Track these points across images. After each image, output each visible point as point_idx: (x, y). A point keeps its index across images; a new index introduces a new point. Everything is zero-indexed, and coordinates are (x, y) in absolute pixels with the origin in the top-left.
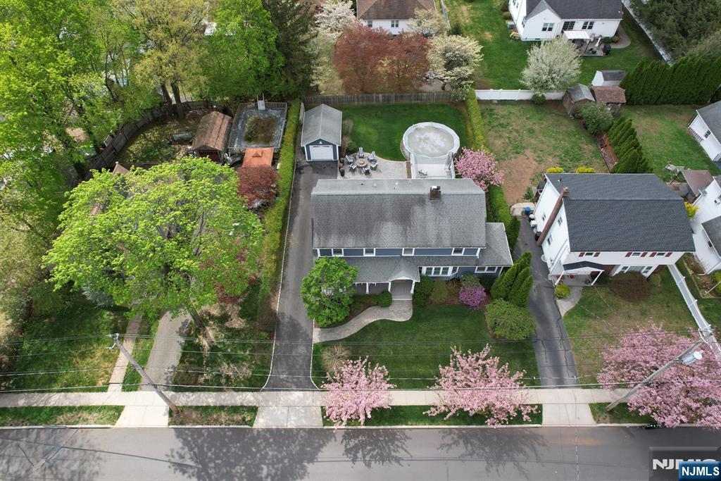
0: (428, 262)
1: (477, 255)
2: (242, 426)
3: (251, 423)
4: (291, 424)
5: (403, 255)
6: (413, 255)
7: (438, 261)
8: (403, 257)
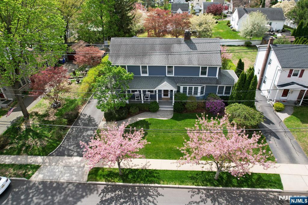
0: (184, 81)
1: (217, 76)
2: (20, 178)
3: (29, 177)
4: (64, 179)
5: (167, 75)
6: (173, 76)
7: (191, 81)
8: (167, 77)
